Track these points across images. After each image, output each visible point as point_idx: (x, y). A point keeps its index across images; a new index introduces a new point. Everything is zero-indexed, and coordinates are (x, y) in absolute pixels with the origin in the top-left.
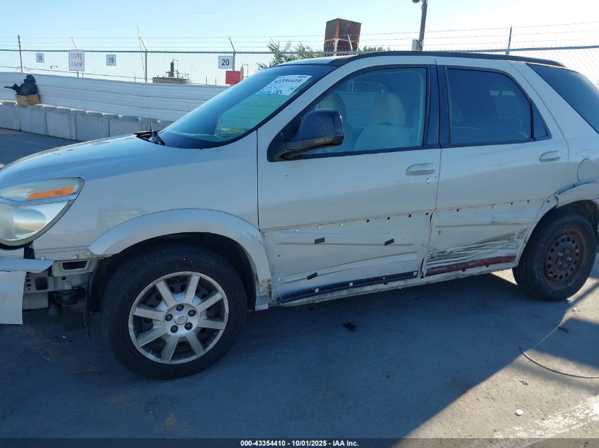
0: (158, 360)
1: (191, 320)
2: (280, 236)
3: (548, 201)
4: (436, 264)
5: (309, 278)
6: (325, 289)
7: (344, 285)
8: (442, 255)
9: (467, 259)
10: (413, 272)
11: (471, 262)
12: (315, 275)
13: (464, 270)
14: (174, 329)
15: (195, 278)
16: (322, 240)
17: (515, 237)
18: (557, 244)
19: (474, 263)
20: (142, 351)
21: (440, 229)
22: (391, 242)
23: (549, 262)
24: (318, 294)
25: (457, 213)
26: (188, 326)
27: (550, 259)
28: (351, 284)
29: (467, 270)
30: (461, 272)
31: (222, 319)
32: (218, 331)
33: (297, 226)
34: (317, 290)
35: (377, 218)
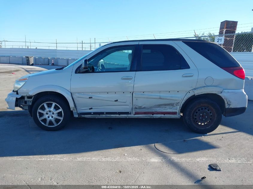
0: (45, 125)
1: (53, 115)
2: (78, 95)
3: (189, 92)
4: (138, 111)
5: (90, 109)
6: (95, 113)
7: (102, 113)
8: (140, 108)
9: (153, 111)
10: (129, 112)
11: (155, 112)
12: (92, 108)
13: (153, 115)
14: (49, 117)
15: (54, 104)
16: (91, 98)
17: (175, 105)
18: (199, 110)
19: (156, 113)
20: (41, 121)
21: (137, 98)
22: (117, 101)
23: (195, 117)
24: (92, 114)
25: (143, 94)
26: (52, 117)
27: (196, 116)
28: (105, 113)
29: (154, 115)
30: (151, 115)
31: (62, 117)
32: (61, 120)
33: (83, 93)
34: (92, 113)
35: (111, 92)
